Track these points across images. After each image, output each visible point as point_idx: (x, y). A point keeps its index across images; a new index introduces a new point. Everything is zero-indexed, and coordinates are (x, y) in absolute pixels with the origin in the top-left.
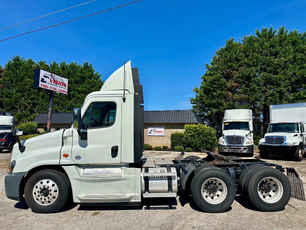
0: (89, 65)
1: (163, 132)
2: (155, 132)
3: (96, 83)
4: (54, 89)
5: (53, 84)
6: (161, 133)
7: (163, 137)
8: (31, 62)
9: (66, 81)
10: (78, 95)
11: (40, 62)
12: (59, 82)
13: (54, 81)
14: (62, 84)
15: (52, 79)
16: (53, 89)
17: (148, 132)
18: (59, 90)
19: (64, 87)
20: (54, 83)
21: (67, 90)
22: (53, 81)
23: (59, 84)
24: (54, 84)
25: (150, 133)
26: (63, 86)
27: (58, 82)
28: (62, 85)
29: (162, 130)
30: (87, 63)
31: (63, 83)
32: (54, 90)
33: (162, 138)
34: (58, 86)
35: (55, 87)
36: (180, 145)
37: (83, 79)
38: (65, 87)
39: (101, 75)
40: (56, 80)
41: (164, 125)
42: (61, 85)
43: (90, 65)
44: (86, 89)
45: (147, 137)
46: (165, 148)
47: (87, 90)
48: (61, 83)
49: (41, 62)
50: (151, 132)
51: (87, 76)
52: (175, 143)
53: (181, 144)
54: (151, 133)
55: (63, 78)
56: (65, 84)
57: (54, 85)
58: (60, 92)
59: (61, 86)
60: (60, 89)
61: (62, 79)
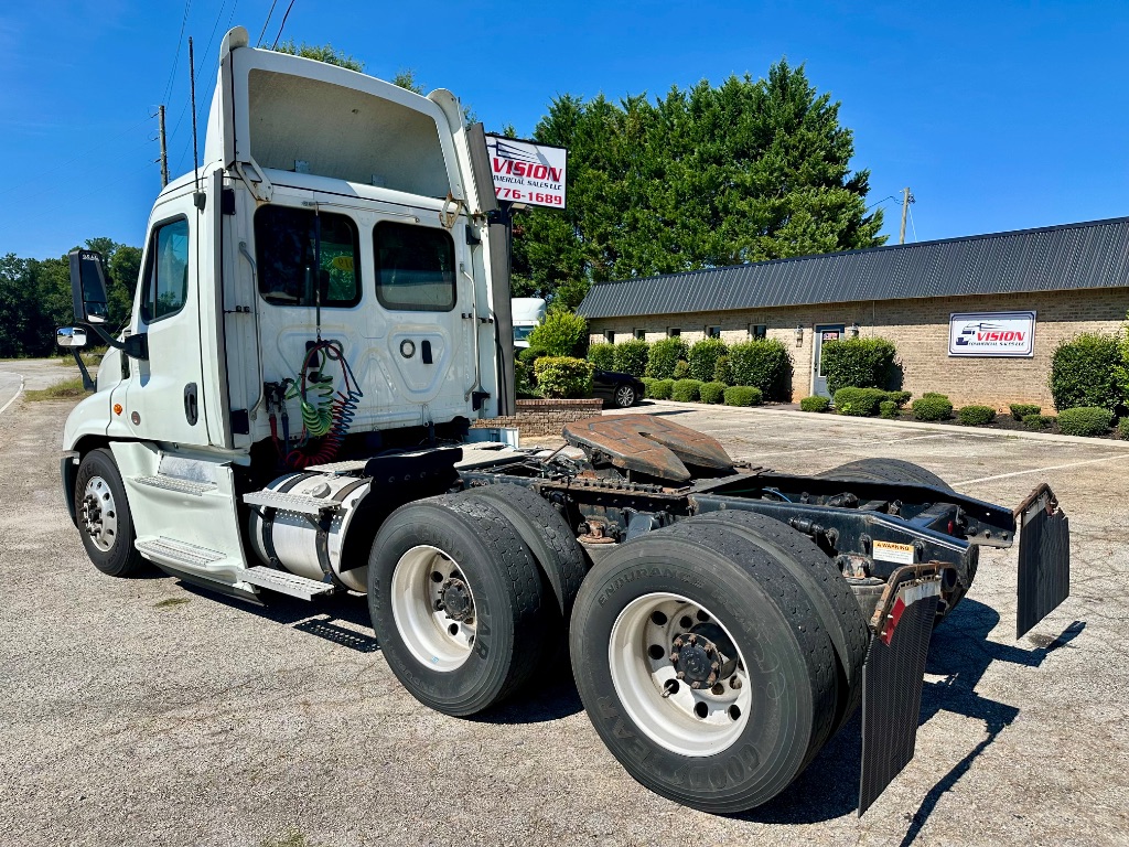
0: (791, 72)
1: (1026, 339)
2: (984, 340)
3: (814, 143)
4: (511, 193)
5: (508, 176)
6: (1017, 341)
7: (1026, 364)
8: (603, 108)
9: (557, 158)
10: (743, 205)
11: (626, 101)
12: (531, 166)
13: (510, 164)
14: (541, 170)
15: (501, 161)
16: (506, 195)
17: (955, 340)
18: (531, 194)
19: (550, 182)
20: (508, 172)
21: (562, 193)
22: (506, 165)
23: (529, 175)
24: (511, 176)
25: (961, 342)
26: (545, 181)
27: (527, 167)
28: (543, 177)
29: (1023, 325)
30: (783, 68)
31: (545, 168)
32: (510, 198)
33: (1022, 366)
34: (525, 182)
35: (512, 186)
36: (1100, 400)
37: (764, 136)
38: (556, 179)
39: (838, 105)
40: (515, 161)
41: (1034, 301)
42: (540, 174)
43: (798, 72)
44: (771, 174)
45: (947, 360)
46: (1021, 418)
47: (777, 178)
48: (538, 168)
49: (630, 100)
50: (966, 338)
51: (777, 122)
52: (1069, 390)
53: (1104, 400)
54: (966, 343)
55: (544, 150)
56: (553, 170)
57: (509, 180)
58: (534, 202)
59: (537, 180)
60: (535, 190)
61: (539, 155)
